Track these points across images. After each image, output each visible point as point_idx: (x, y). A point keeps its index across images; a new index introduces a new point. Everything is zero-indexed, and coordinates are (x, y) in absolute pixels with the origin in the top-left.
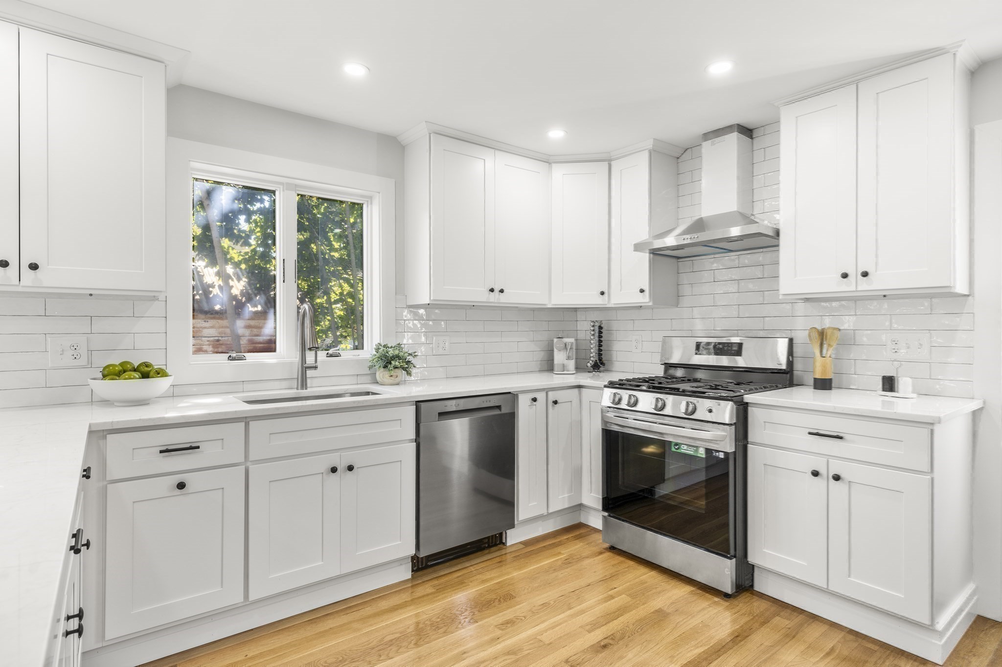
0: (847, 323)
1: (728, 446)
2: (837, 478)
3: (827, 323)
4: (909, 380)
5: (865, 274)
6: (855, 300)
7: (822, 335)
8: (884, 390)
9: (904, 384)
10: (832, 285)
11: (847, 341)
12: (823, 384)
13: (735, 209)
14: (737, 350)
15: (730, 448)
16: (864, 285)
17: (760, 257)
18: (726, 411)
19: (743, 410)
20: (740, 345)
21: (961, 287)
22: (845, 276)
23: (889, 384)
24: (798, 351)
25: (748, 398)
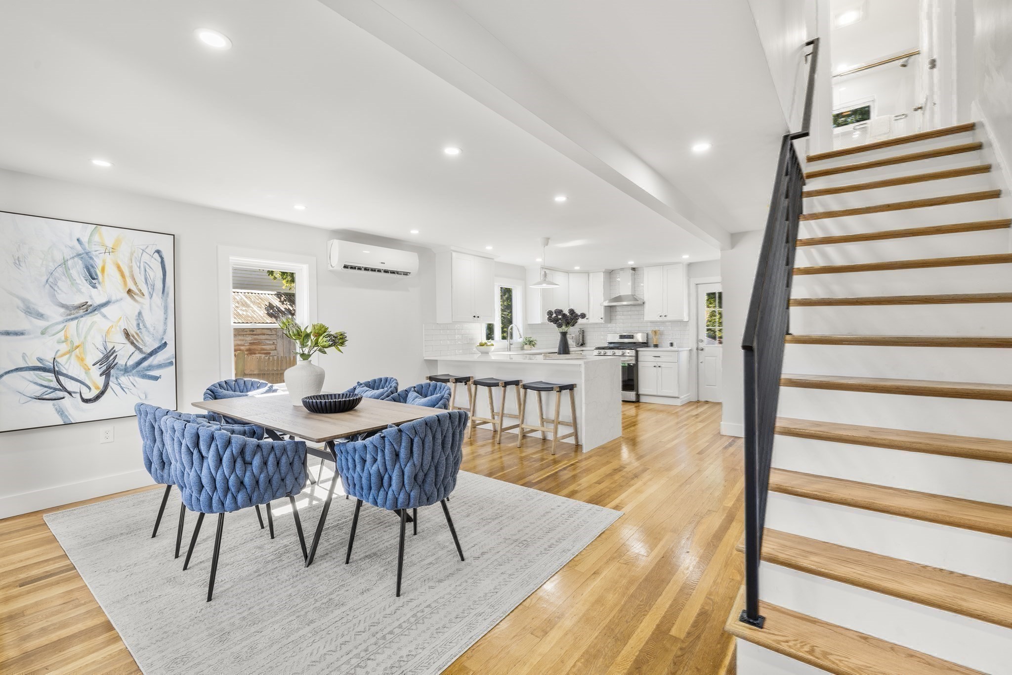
0: (662, 328)
1: (633, 362)
2: (659, 367)
3: (657, 329)
5: (665, 316)
6: (663, 322)
7: (655, 332)
8: (670, 346)
9: (675, 344)
10: (658, 319)
11: (662, 334)
12: (656, 346)
13: (630, 294)
15: (634, 362)
16: (665, 319)
17: (638, 308)
18: (633, 353)
19: (637, 352)
20: (632, 335)
21: (686, 319)
22: (661, 316)
23: (672, 345)
24: (649, 337)
25: (638, 349)
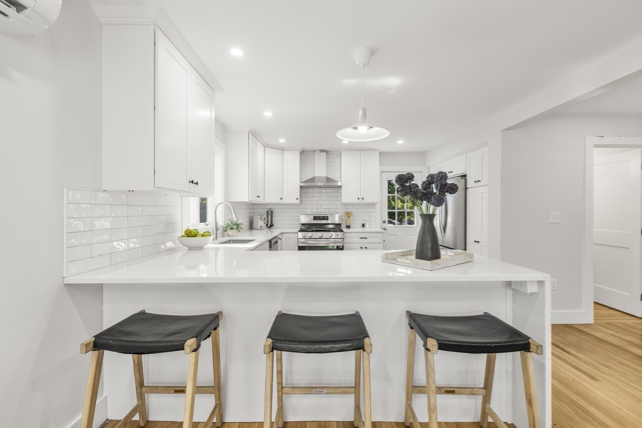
0: (354, 210)
2: (366, 248)
4: (368, 224)
5: (363, 199)
6: (359, 205)
7: (349, 214)
8: (362, 227)
10: (354, 201)
11: (355, 216)
13: (325, 176)
14: (326, 218)
16: (362, 201)
18: (341, 235)
19: (344, 234)
20: (328, 217)
22: (359, 199)
24: (344, 219)
25: (344, 231)
